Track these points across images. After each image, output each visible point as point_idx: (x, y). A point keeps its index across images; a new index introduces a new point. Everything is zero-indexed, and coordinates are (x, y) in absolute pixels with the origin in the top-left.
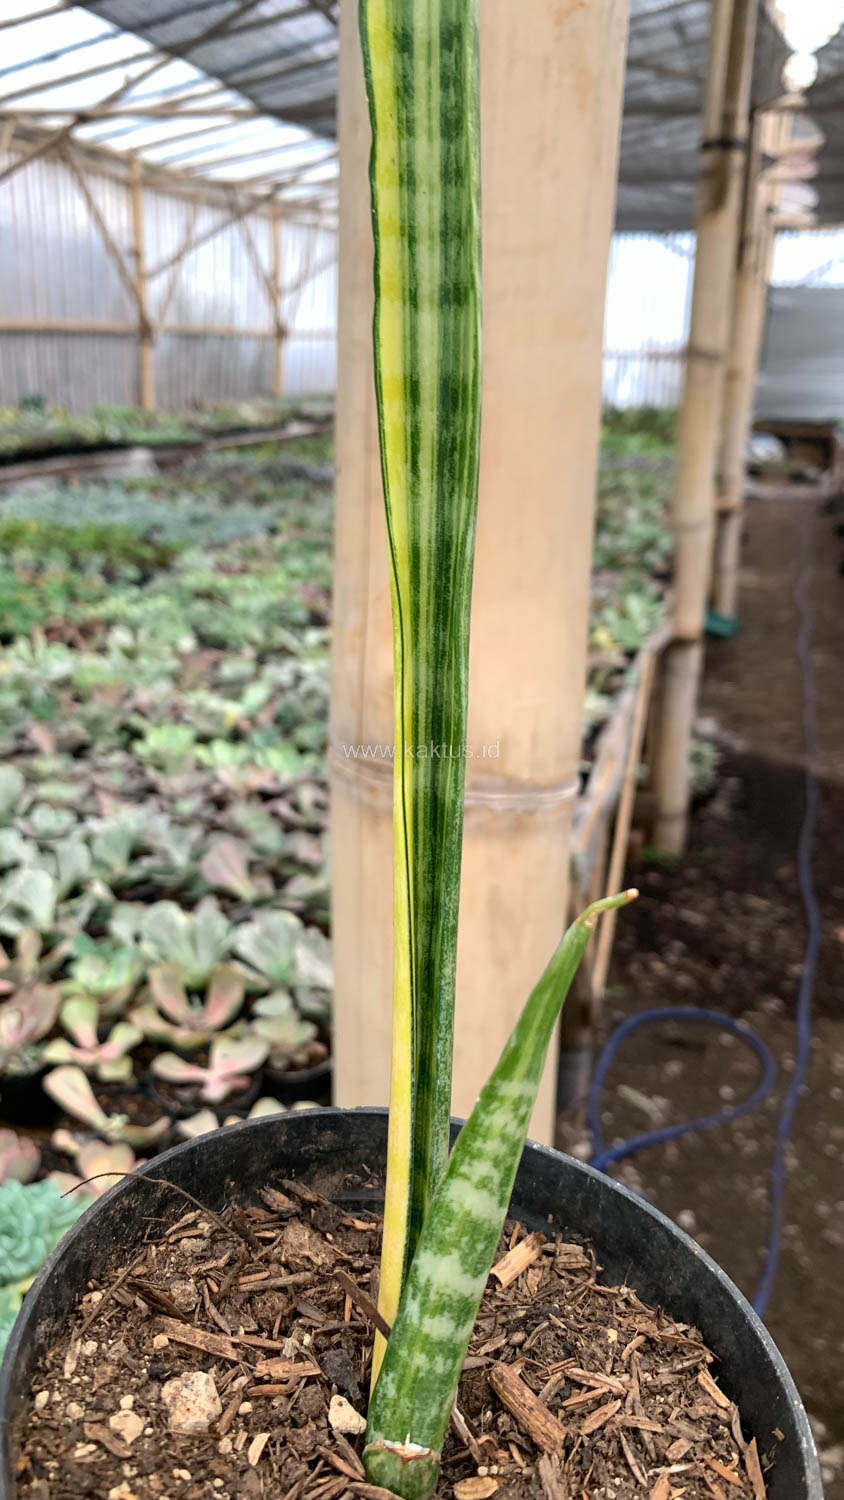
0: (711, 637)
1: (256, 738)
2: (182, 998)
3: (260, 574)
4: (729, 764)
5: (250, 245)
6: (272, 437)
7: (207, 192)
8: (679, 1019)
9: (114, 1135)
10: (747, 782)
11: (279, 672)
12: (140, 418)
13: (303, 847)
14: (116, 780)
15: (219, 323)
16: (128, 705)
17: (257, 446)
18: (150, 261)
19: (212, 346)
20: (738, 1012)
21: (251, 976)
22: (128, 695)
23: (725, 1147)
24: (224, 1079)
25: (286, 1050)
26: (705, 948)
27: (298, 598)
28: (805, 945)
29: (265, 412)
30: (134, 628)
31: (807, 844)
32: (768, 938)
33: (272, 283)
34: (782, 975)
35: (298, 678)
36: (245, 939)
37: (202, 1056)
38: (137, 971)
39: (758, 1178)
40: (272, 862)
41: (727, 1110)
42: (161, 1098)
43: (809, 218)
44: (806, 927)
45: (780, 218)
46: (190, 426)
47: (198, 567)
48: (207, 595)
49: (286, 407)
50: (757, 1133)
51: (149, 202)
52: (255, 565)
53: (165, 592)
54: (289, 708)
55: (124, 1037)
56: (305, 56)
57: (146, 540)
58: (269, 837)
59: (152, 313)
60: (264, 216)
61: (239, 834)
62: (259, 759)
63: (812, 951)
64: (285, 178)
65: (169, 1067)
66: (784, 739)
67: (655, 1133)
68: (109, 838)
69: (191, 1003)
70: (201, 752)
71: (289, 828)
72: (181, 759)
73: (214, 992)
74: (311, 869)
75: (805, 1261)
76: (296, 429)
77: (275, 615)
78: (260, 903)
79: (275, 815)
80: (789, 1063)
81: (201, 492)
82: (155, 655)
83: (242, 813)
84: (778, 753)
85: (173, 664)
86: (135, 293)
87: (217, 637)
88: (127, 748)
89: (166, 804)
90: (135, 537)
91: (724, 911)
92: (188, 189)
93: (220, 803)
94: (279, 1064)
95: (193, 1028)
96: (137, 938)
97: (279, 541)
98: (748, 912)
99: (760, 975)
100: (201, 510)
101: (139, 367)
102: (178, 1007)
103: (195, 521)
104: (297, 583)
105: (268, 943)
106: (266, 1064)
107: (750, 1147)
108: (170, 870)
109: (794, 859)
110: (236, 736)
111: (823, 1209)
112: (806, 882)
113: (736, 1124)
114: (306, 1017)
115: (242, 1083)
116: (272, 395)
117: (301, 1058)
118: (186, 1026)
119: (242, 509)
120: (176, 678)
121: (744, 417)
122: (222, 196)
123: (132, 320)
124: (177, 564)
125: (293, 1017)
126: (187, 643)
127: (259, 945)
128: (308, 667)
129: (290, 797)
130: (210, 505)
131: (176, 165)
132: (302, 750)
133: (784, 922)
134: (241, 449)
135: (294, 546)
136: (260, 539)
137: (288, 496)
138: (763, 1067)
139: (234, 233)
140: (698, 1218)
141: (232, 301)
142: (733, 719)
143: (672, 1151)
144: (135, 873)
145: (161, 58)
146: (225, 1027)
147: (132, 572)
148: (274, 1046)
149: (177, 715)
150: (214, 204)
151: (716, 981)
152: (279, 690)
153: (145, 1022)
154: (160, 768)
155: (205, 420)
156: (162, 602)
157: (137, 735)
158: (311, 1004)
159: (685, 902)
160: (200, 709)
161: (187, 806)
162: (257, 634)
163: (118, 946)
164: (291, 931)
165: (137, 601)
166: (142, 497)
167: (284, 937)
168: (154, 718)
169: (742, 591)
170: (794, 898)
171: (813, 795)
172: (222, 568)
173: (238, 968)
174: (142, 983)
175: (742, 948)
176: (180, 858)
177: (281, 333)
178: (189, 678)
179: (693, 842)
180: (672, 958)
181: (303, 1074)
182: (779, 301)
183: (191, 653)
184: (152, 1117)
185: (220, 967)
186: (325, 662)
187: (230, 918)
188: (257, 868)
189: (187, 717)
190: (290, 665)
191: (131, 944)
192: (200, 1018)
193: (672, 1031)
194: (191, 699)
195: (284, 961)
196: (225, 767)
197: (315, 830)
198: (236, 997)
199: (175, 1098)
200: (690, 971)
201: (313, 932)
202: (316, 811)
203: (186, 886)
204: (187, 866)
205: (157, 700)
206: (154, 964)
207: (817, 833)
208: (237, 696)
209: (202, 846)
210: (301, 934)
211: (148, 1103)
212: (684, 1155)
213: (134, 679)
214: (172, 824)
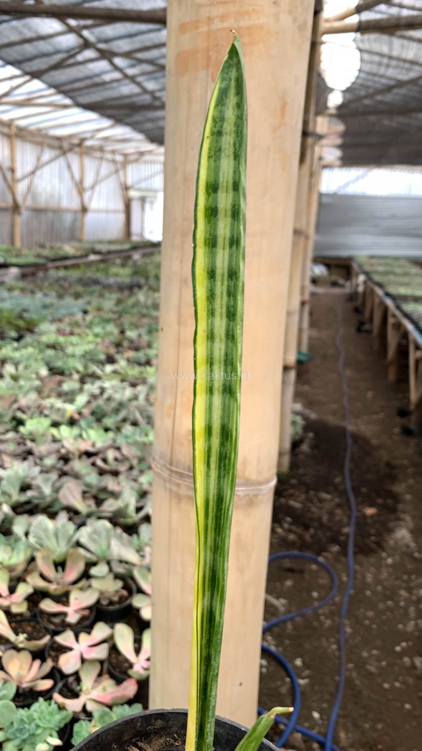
0: (299, 363)
1: (83, 423)
2: (53, 568)
3: (79, 335)
4: (309, 426)
5: (69, 167)
6: (80, 261)
7: (47, 141)
8: (289, 557)
9: (21, 646)
10: (317, 435)
11: (92, 388)
12: (14, 252)
13: (110, 483)
14: (11, 447)
15: (53, 204)
16: (15, 406)
17: (76, 266)
18: (19, 174)
19: (50, 215)
20: (319, 553)
21: (88, 555)
22: (16, 401)
23: (315, 624)
24: (76, 611)
25: (107, 595)
26: (301, 520)
27: (100, 348)
28: (349, 517)
29: (77, 249)
30: (16, 365)
31: (348, 465)
32: (331, 513)
33: (80, 186)
34: (339, 533)
35: (103, 390)
36: (84, 535)
37: (64, 599)
38: (29, 554)
39: (333, 640)
40: (94, 491)
41: (316, 604)
42: (44, 623)
43: (338, 163)
44: (350, 508)
45: (324, 162)
46: (39, 256)
47: (48, 332)
48: (53, 346)
49: (87, 246)
50: (331, 615)
51: (19, 145)
52: (77, 330)
53: (32, 346)
54: (98, 407)
55: (23, 590)
56: (97, 80)
57: (20, 317)
58: (92, 478)
59: (20, 199)
60: (76, 153)
61: (77, 476)
62: (84, 435)
63: (353, 520)
64: (88, 135)
65: (48, 606)
66: (334, 413)
67: (281, 618)
68: (9, 479)
69: (57, 571)
70: (54, 431)
71: (102, 472)
72: (43, 435)
73: (69, 564)
74: (115, 495)
75: (358, 682)
76: (92, 257)
77: (88, 357)
78: (89, 515)
79: (94, 464)
80: (345, 579)
81: (46, 291)
82: (29, 379)
83: (78, 465)
84: (332, 420)
85: (37, 383)
86: (12, 190)
87: (58, 368)
88: (16, 430)
89: (38, 461)
90: (14, 315)
91: (309, 500)
92: (39, 139)
93: (66, 459)
94: (104, 602)
95: (58, 584)
96: (27, 534)
97: (89, 318)
98: (321, 501)
99: (329, 534)
100: (48, 301)
101: (13, 225)
102: (50, 573)
103: (45, 307)
104: (99, 340)
105: (95, 536)
106: (98, 602)
107: (328, 623)
108: (42, 496)
109: (342, 473)
110: (72, 422)
111: (365, 654)
112: (348, 485)
113: (320, 611)
114: (117, 577)
115: (86, 613)
116: (80, 241)
117: (116, 599)
118: (55, 583)
119: (69, 300)
120: (39, 391)
121: (310, 254)
122: (56, 143)
123: (9, 202)
124: (36, 330)
125: (111, 576)
126: (44, 372)
127: (90, 537)
128: (107, 384)
129: (101, 456)
130: (52, 299)
131: (33, 128)
132: (107, 430)
133: (339, 506)
134: (66, 268)
135: (97, 320)
136: (79, 316)
137: (91, 293)
138: (332, 580)
139: (62, 161)
140: (304, 662)
141: (59, 194)
142: (309, 403)
143: (290, 626)
144: (23, 498)
145: (27, 78)
146: (75, 582)
147: (13, 334)
148: (102, 593)
149: (41, 411)
150: (51, 147)
151: (307, 537)
152: (94, 397)
153: (34, 582)
154: (33, 440)
155: (46, 252)
156: (30, 350)
157: (21, 423)
158: (120, 569)
159: (291, 496)
160: (52, 407)
161: (49, 461)
162: (81, 368)
163: (17, 540)
164: (108, 531)
165: (16, 349)
166: (16, 293)
167: (104, 534)
168: (29, 413)
169: (311, 339)
170: (343, 493)
171: (350, 441)
172: (60, 332)
173: (81, 551)
174: (32, 559)
175: (319, 520)
176: (47, 490)
177: (84, 210)
178: (46, 392)
179: (293, 465)
180: (286, 526)
181: (117, 607)
182: (325, 200)
183: (46, 377)
184: (41, 634)
185: (71, 551)
186: (115, 382)
187: (75, 524)
188: (87, 495)
189: (46, 412)
190: (98, 384)
191: (24, 538)
192: (62, 578)
193: (287, 564)
194: (47, 402)
195: (104, 546)
196: (66, 439)
197: (115, 474)
198: (81, 567)
199: (51, 623)
200: (295, 533)
201: (119, 531)
202: (116, 463)
203: (50, 506)
204: (50, 496)
205: (30, 404)
206: (37, 550)
207: (352, 460)
208: (72, 401)
209: (58, 484)
210: (112, 532)
211: (38, 627)
212: (296, 628)
213: (17, 392)
214: (42, 472)
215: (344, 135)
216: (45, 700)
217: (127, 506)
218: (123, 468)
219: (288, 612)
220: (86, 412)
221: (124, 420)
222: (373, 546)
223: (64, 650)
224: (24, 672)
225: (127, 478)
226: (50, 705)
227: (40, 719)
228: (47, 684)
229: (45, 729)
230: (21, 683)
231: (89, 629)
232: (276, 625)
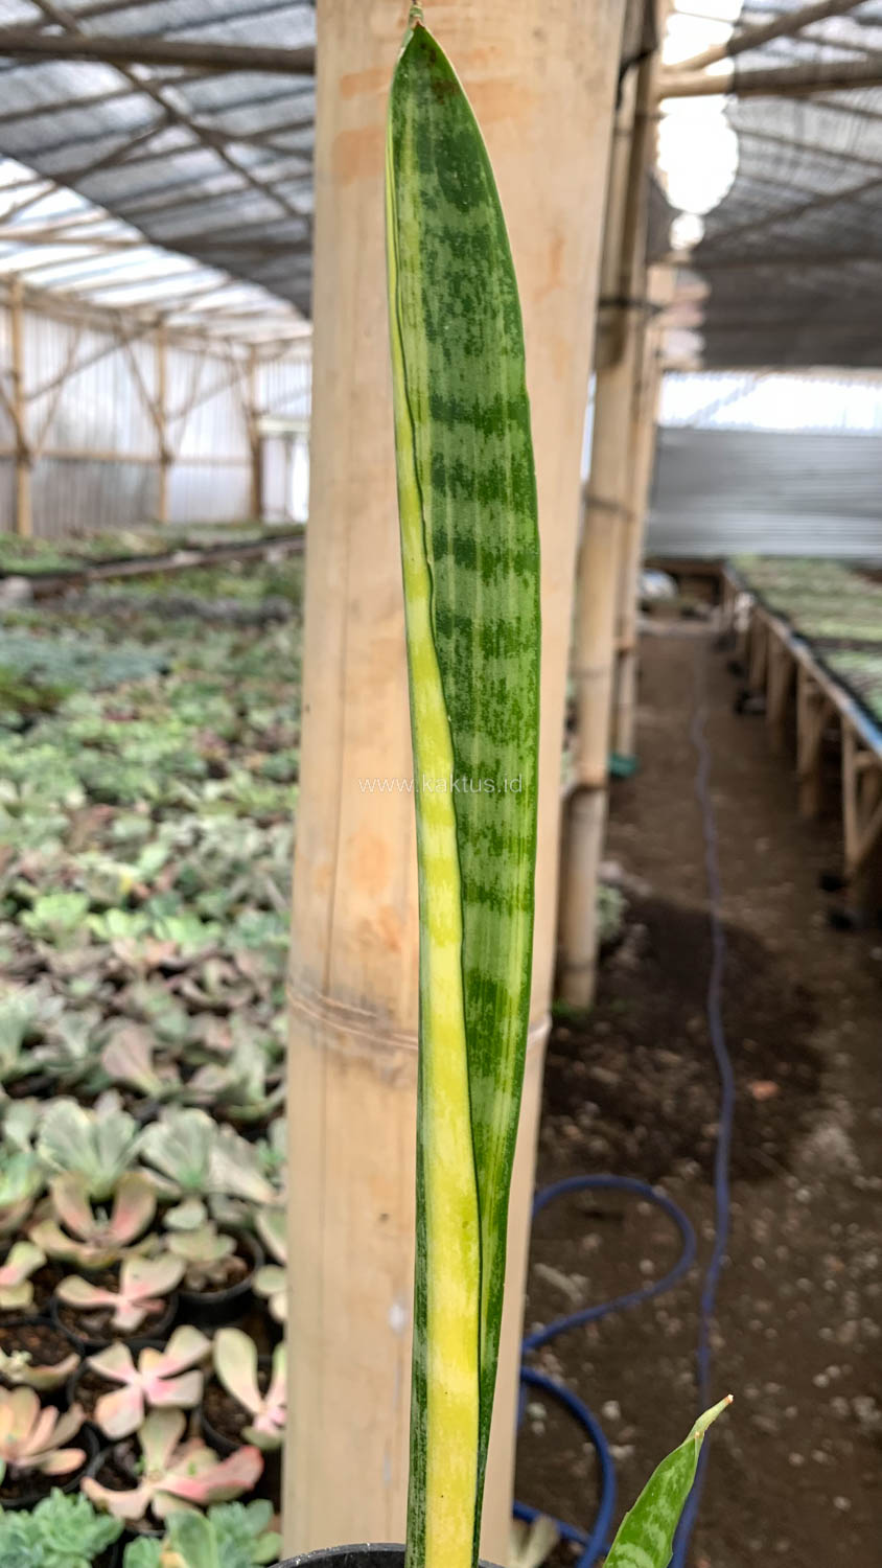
0: (614, 778)
1: (155, 905)
2: (87, 1210)
3: (152, 720)
4: (635, 910)
5: (134, 370)
6: (157, 566)
7: (90, 316)
8: (595, 1188)
9: (17, 1378)
10: (651, 926)
11: (176, 830)
12: (17, 547)
13: (211, 1032)
15: (101, 447)
16: (14, 870)
17: (145, 577)
18: (29, 383)
19: (95, 471)
20: (654, 1179)
21: (162, 1184)
22: (15, 859)
23: (648, 1328)
24: (136, 1304)
25: (201, 1268)
26: (618, 1109)
27: (195, 747)
28: (719, 1102)
29: (150, 541)
30: (17, 781)
31: (715, 993)
32: (681, 1094)
33: (157, 410)
34: (698, 1136)
35: (198, 836)
36: (154, 1141)
37: (111, 1277)
38: (36, 1182)
39: (683, 1362)
40: (177, 1050)
41: (649, 1286)
42: (67, 1328)
43: (695, 363)
44: (720, 1084)
45: (664, 363)
46: (70, 555)
47: (85, 713)
48: (95, 744)
49: (173, 535)
50: (680, 1310)
51: (29, 325)
52: (146, 710)
53: (51, 742)
54: (189, 872)
55: (24, 1259)
56: (192, 191)
57: (28, 682)
58: (174, 1022)
59: (30, 436)
60: (149, 341)
61: (140, 1018)
62: (158, 930)
63: (727, 1109)
64: (175, 304)
65: (75, 1292)
66: (688, 883)
67: (575, 1316)
69: (96, 1217)
70: (94, 922)
71: (194, 1010)
72: (72, 931)
73: (121, 1204)
74: (221, 1058)
75: (736, 1452)
76: (182, 558)
77: (169, 765)
78: (166, 1100)
79: (177, 993)
80: (709, 1232)
81: (83, 628)
82: (43, 813)
83: (144, 995)
84: (683, 898)
85: (61, 821)
86: (14, 417)
87: (108, 791)
88: (13, 919)
89: (60, 985)
90: (15, 678)
91: (636, 1067)
92: (72, 313)
93: (117, 981)
94: (195, 1284)
95: (98, 1245)
96: (33, 1140)
97: (172, 684)
98: (660, 1068)
99: (676, 1137)
100: (86, 648)
101: (15, 492)
102: (82, 1221)
103: (81, 661)
104: (192, 730)
105: (178, 1145)
106: (182, 1284)
107: (674, 1326)
108: (67, 1059)
109: (705, 1009)
110: (133, 904)
111: (752, 1393)
112: (717, 1034)
113: (659, 1301)
114: (223, 1230)
115: (157, 1307)
116: (157, 523)
117: (219, 1276)
118: (91, 1243)
119: (131, 648)
120: (64, 837)
121: (637, 553)
122: (106, 320)
123: (9, 442)
124: (62, 709)
125: (210, 1230)
126: (76, 798)
127: (168, 1147)
128: (208, 824)
129: (193, 974)
130: (95, 644)
131: (60, 289)
132: (205, 919)
133: (697, 1078)
134: (126, 579)
135: (188, 690)
136: (151, 681)
137: (178, 634)
138: (682, 1235)
139: (118, 358)
140: (623, 1410)
141: (115, 426)
142: (636, 862)
143: (593, 1334)
144: (27, 1064)
145: (46, 186)
146: (134, 1242)
147: (13, 718)
148: (189, 1264)
149: (67, 881)
150: (98, 328)
151: (631, 1145)
152: (180, 850)
153: (48, 1240)
154: (50, 942)
155: (85, 547)
156: (48, 752)
157: (24, 904)
158: (229, 1214)
159: (597, 1059)
160: (91, 872)
161: (83, 987)
162: (152, 788)
163: (13, 1152)
164: (203, 1133)
165: (19, 750)
166: (21, 633)
167: (196, 1140)
168: (42, 884)
169: (639, 728)
170: (705, 1052)
171: (719, 942)
172: (110, 714)
173: (148, 1176)
174: (44, 1194)
175: (656, 1108)
176: (78, 1047)
177: (166, 459)
178: (79, 839)
179: (602, 993)
180: (586, 1121)
181: (222, 1293)
182: (668, 440)
183: (81, 809)
184: (60, 1353)
185: (127, 1175)
186: (226, 819)
187: (135, 1117)
188: (161, 1057)
189: (78, 882)
190: (189, 822)
191: (27, 1148)
192: (107, 1233)
193: (588, 1201)
194: (82, 862)
195: (196, 1165)
196: (121, 939)
197: (222, 1012)
198: (146, 1209)
199: (82, 1328)
200: (604, 1135)
201: (228, 1132)
202: (225, 990)
203: (84, 1080)
204: (85, 1058)
205: (44, 864)
206: (54, 1173)
207: (725, 983)
208: (132, 858)
209: (101, 1034)
210: (214, 1135)
211: (53, 1336)
212: (606, 1339)
213: (19, 839)
214: (68, 1008)
215: (707, 305)
216: (67, 1493)
217: (245, 1082)
218: (238, 1000)
219: (590, 1302)
220: (163, 881)
221: (243, 899)
222: (769, 1163)
223: (108, 1386)
224: (21, 1434)
225: (248, 1022)
226: (75, 1503)
227: (53, 1534)
228: (71, 1460)
229: (64, 1555)
230: (15, 1457)
231: (161, 1342)
232: (564, 1331)
